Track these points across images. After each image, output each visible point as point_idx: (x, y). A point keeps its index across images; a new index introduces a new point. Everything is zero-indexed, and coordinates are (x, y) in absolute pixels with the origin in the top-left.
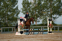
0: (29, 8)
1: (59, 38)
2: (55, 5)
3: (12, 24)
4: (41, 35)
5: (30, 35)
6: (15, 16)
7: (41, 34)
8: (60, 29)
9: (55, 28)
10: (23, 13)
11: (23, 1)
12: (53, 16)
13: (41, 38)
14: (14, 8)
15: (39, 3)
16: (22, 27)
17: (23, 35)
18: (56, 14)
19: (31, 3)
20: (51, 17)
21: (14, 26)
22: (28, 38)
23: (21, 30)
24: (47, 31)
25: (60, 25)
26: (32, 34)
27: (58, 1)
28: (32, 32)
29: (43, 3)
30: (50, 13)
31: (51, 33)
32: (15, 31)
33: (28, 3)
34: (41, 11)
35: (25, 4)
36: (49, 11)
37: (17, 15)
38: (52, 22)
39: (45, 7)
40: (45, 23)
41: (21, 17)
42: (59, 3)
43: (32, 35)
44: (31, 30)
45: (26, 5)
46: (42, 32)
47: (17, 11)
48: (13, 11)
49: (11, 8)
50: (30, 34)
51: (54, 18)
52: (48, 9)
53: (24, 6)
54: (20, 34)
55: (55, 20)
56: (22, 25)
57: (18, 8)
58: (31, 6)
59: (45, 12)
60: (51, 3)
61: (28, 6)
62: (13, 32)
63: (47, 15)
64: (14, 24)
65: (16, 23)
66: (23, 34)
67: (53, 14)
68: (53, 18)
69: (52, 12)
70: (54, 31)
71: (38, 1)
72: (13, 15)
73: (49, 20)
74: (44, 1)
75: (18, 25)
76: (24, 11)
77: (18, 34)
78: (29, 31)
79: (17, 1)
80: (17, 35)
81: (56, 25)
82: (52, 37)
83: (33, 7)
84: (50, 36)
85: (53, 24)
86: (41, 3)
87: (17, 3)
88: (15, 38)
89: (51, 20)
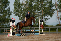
0: (21, 9)
1: (51, 39)
2: (46, 6)
3: (3, 26)
4: (33, 36)
5: (22, 37)
6: (7, 17)
7: (31, 35)
8: (51, 30)
9: (46, 29)
10: (15, 14)
11: (15, 3)
12: (44, 17)
13: (33, 39)
14: (6, 9)
15: (31, 5)
16: (14, 28)
17: (15, 37)
18: (47, 15)
19: (22, 4)
20: (43, 18)
21: (6, 27)
22: (20, 39)
23: (12, 31)
24: (39, 32)
25: (51, 26)
26: (24, 35)
27: (49, 2)
28: (24, 33)
29: (34, 4)
30: (41, 14)
31: (42, 34)
32: (7, 32)
33: (20, 4)
34: (33, 12)
35: (17, 5)
36: (40, 12)
37: (9, 16)
38: (44, 23)
39: (36, 8)
40: (36, 24)
41: (13, 19)
42: (50, 4)
43: (24, 37)
44: (23, 31)
45: (17, 7)
46: (33, 33)
47: (9, 12)
48: (5, 13)
49: (3, 10)
50: (22, 35)
51: (46, 19)
52: (39, 10)
53: (15, 8)
54: (12, 35)
55: (46, 21)
56: (14, 26)
57: (9, 9)
58: (22, 7)
59: (36, 13)
60: (42, 4)
61: (20, 7)
62: (5, 33)
63: (38, 16)
64: (6, 26)
65: (8, 24)
66: (15, 35)
67: (45, 15)
68: (44, 20)
69: (43, 13)
70: (45, 32)
71: (29, 2)
72: (4, 16)
73: (41, 21)
74: (36, 2)
75: (10, 26)
76: (15, 12)
77: (10, 35)
78: (21, 32)
79: (9, 3)
80: (8, 37)
81: (47, 26)
82: (43, 38)
83: (24, 8)
84: (42, 37)
85: (44, 25)
86: (32, 4)
87: (8, 4)
88: (7, 39)
89: (42, 21)
